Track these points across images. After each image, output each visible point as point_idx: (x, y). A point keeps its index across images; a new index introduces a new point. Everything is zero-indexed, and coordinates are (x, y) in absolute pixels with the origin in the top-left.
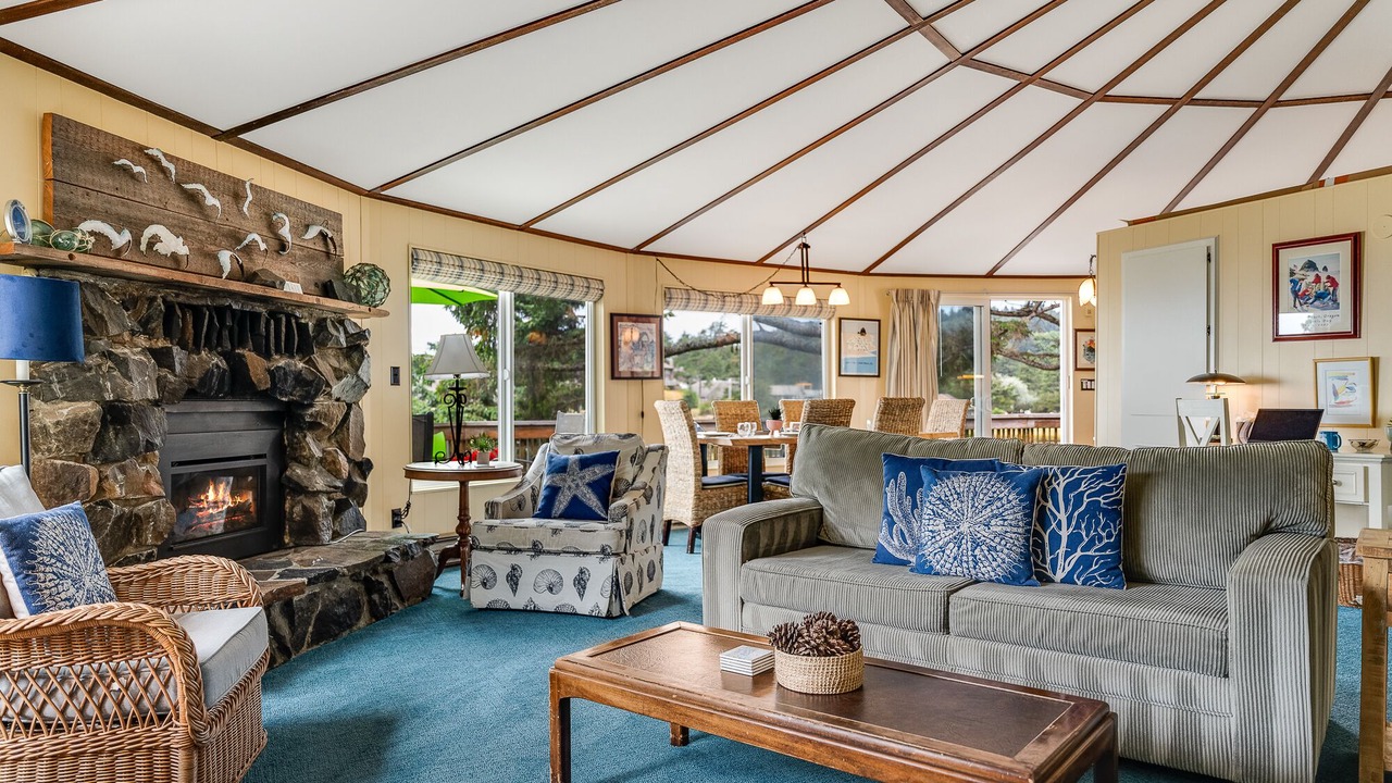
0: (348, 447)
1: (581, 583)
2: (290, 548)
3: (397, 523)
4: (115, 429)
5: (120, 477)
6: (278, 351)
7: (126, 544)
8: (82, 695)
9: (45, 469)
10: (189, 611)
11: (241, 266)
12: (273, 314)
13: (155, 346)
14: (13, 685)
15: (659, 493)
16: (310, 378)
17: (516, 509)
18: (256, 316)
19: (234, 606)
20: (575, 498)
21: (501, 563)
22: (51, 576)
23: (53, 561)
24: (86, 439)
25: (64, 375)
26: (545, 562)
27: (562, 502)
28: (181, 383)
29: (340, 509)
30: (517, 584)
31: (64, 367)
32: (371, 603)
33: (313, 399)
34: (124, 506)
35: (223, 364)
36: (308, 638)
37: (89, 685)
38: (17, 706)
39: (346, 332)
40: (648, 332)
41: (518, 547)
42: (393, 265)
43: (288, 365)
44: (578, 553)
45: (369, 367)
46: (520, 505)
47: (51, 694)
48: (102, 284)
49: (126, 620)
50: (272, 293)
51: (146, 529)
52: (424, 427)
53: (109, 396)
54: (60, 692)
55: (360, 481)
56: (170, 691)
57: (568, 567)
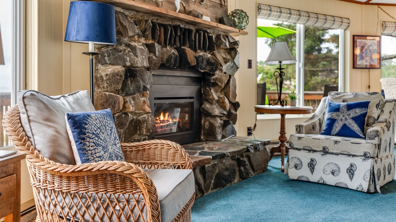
0: (229, 96)
1: (351, 171)
2: (204, 141)
3: (250, 134)
4: (131, 80)
5: (132, 102)
6: (200, 48)
7: (135, 133)
8: (102, 210)
9: (102, 96)
10: (157, 168)
11: (184, 7)
12: (198, 31)
13: (148, 43)
14: (71, 200)
15: (394, 125)
16: (213, 61)
17: (312, 129)
18: (190, 31)
19: (179, 168)
20: (345, 125)
21: (305, 157)
22: (92, 144)
23: (94, 136)
24: (118, 83)
25: (110, 53)
26: (329, 158)
27: (337, 127)
28: (159, 60)
29: (225, 125)
30: (313, 169)
31: (110, 50)
32: (240, 171)
33: (214, 72)
34: (135, 116)
35: (176, 53)
36: (212, 186)
37: (105, 205)
38: (73, 212)
39: (229, 41)
40: (373, 45)
41: (315, 149)
42: (250, 10)
43: (204, 55)
44: (349, 155)
45: (239, 58)
46: (314, 128)
47: (88, 207)
48: (127, 13)
49: (122, 172)
50: (198, 20)
51: (143, 127)
52: (262, 89)
53: (128, 64)
54: (92, 208)
55: (234, 112)
56: (144, 214)
57: (344, 163)
